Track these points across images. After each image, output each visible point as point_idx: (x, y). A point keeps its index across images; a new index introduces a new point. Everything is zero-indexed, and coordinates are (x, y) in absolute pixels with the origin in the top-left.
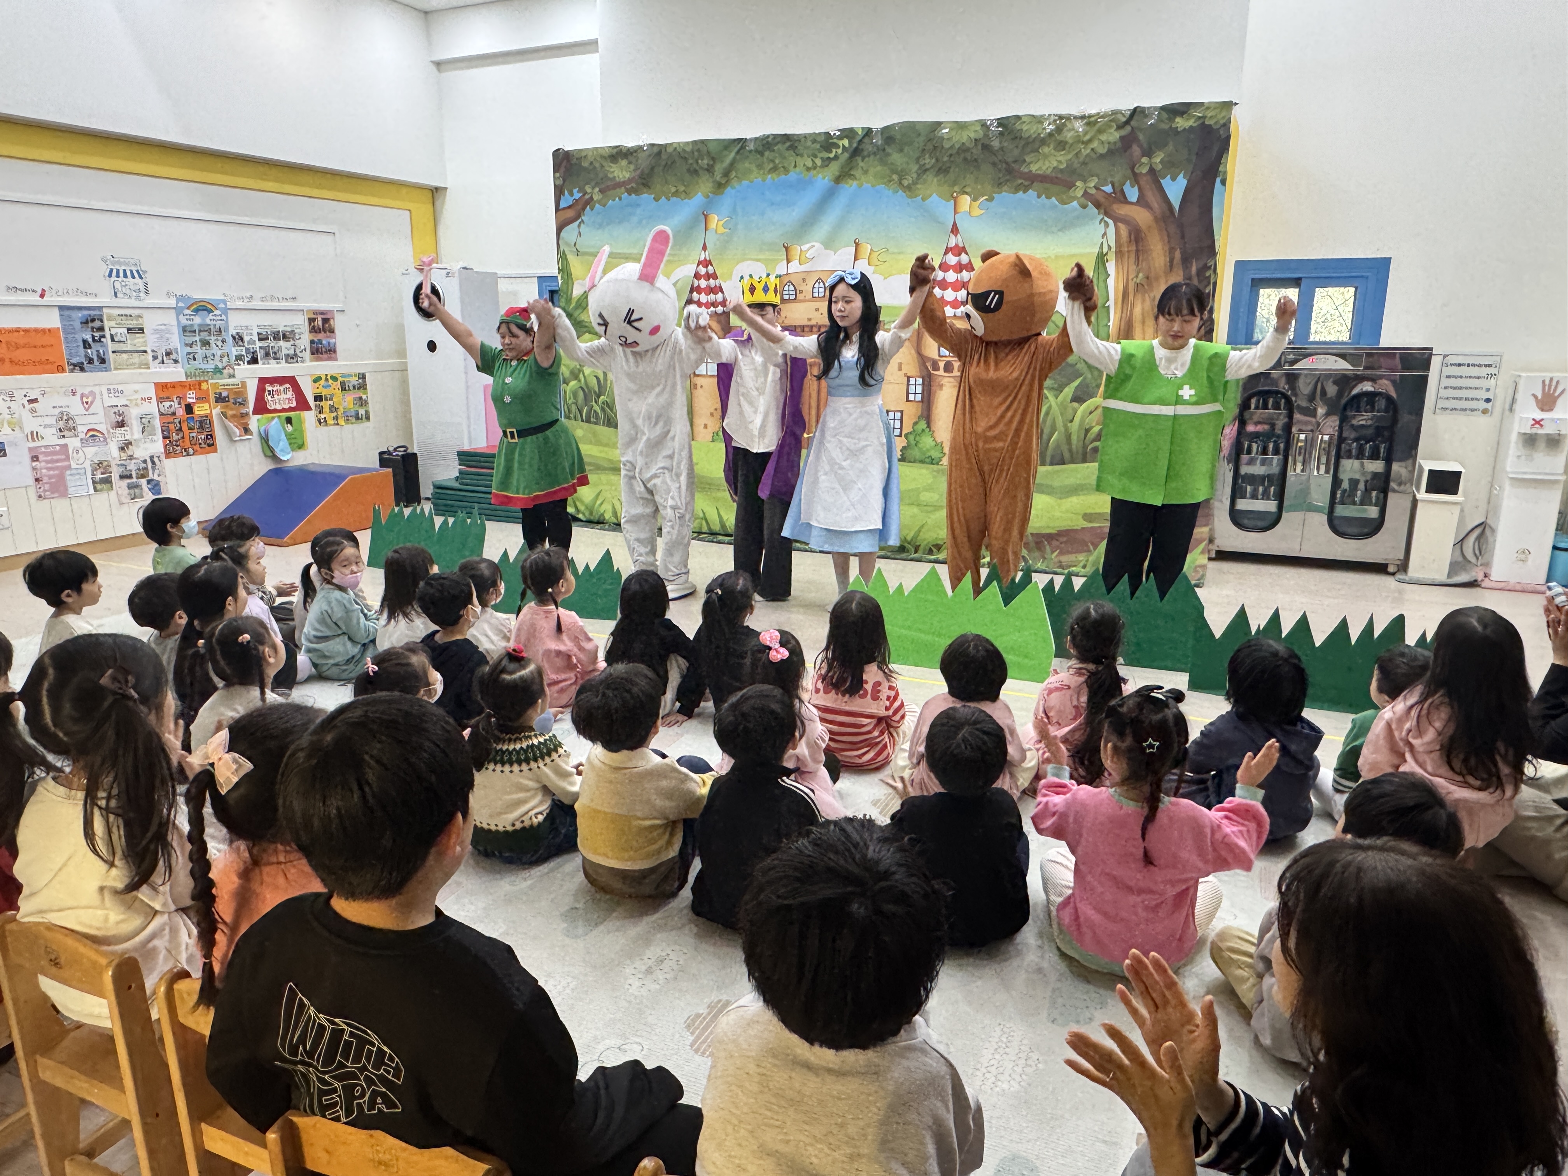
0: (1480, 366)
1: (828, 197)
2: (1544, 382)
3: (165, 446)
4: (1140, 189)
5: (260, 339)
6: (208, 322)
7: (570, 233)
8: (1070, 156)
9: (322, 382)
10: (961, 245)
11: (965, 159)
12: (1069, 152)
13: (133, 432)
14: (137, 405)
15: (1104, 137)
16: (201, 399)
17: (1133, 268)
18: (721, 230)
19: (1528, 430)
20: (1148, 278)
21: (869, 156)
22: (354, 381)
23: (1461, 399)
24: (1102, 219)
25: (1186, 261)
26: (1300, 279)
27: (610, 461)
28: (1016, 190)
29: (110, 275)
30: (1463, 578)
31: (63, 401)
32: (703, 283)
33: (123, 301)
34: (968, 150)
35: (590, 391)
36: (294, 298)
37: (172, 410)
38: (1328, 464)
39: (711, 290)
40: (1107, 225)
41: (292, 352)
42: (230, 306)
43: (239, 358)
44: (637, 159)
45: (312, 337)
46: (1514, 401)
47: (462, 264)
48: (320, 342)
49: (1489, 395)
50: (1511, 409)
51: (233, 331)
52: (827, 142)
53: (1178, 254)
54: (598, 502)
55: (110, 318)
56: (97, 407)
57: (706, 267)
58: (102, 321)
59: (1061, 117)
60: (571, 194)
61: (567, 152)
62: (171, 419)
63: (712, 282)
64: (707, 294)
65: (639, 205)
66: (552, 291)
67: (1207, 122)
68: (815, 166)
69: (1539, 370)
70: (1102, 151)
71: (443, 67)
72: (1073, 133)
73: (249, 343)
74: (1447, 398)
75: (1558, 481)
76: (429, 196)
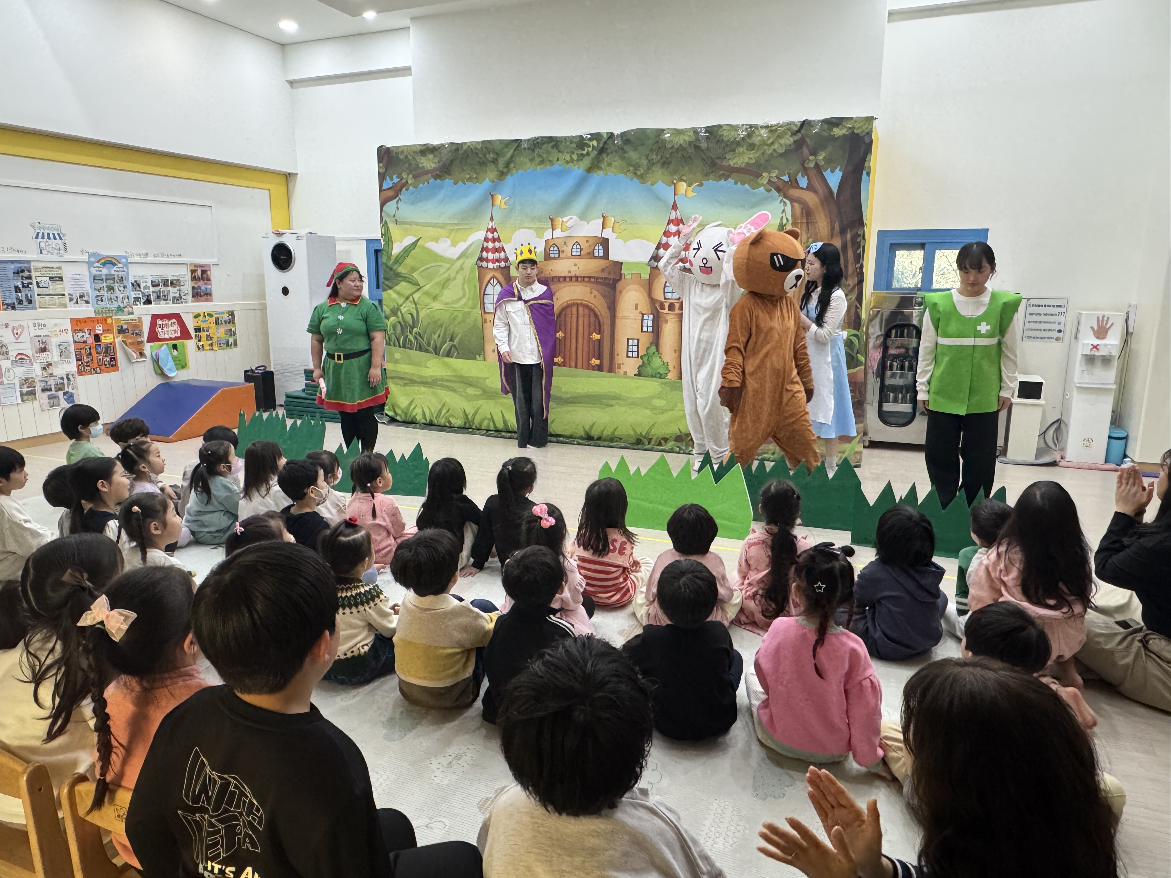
0: (1053, 306)
1: (581, 184)
2: (1098, 318)
3: (78, 366)
4: (808, 178)
5: (153, 286)
6: (113, 272)
7: (391, 206)
8: (757, 155)
9: (201, 318)
10: (679, 218)
11: (682, 156)
12: (757, 151)
13: (54, 355)
14: (56, 335)
15: (782, 141)
16: (106, 331)
18: (504, 206)
19: (1088, 353)
21: (612, 152)
22: (226, 317)
23: (1041, 330)
24: (782, 200)
25: (843, 230)
26: (924, 244)
27: (421, 377)
28: (719, 178)
29: (37, 237)
30: (1047, 459)
32: (490, 245)
33: (46, 257)
34: (684, 149)
35: (406, 324)
36: (179, 255)
37: (84, 339)
39: (496, 250)
40: (785, 204)
41: (177, 295)
42: (130, 260)
43: (137, 299)
44: (440, 154)
45: (194, 284)
46: (1078, 331)
47: (308, 230)
48: (200, 287)
49: (1061, 327)
50: (1076, 338)
51: (132, 279)
52: (580, 142)
53: (837, 225)
54: (412, 407)
55: (36, 269)
56: (25, 337)
57: (493, 233)
58: (30, 271)
59: (751, 126)
60: (392, 179)
61: (388, 148)
62: (83, 346)
63: (497, 244)
64: (493, 253)
65: (443, 187)
66: (377, 252)
67: (856, 131)
68: (572, 160)
69: (1094, 310)
70: (781, 152)
71: (295, 85)
72: (759, 138)
73: (145, 288)
74: (1031, 329)
75: (1110, 389)
76: (283, 180)
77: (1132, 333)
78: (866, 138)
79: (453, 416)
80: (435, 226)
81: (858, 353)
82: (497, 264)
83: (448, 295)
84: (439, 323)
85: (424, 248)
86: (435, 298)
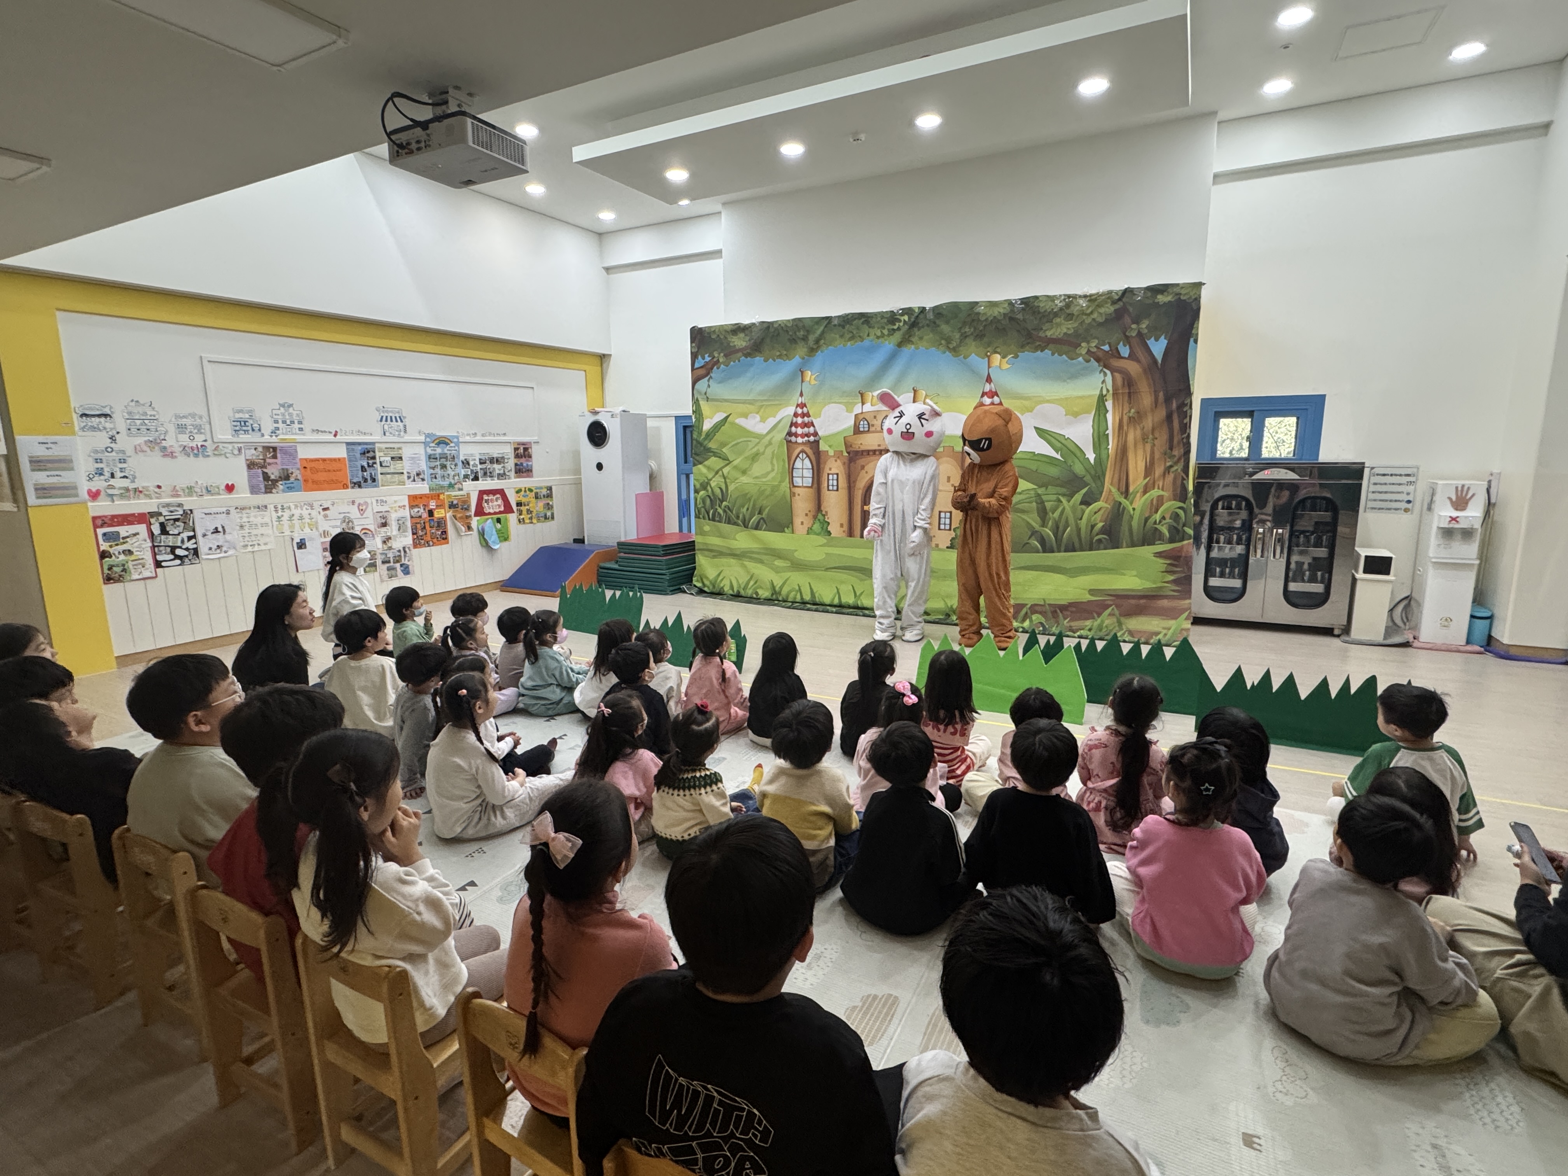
0: (1401, 475)
1: (892, 358)
2: (1457, 488)
3: (414, 539)
4: (1131, 348)
5: (481, 463)
6: (446, 451)
7: (702, 385)
8: (1075, 325)
9: (522, 493)
10: (994, 390)
11: (997, 328)
12: (1075, 321)
13: (392, 530)
14: (396, 511)
15: (1102, 310)
16: (438, 506)
17: (1126, 405)
18: (813, 382)
19: (1446, 526)
20: (1138, 413)
21: (923, 327)
22: (544, 492)
23: (1386, 501)
24: (1102, 370)
25: (1168, 400)
26: (1253, 411)
27: (729, 548)
28: (1036, 349)
29: (381, 421)
30: (1397, 640)
31: (345, 508)
32: (800, 420)
33: (389, 438)
34: (999, 321)
35: (715, 498)
36: (505, 434)
37: (420, 514)
38: (1282, 552)
39: (805, 425)
40: (1105, 375)
41: (502, 472)
42: (461, 440)
43: (466, 477)
44: (751, 332)
45: (516, 461)
46: (1432, 501)
47: (621, 408)
48: (522, 464)
49: (1410, 498)
50: (1430, 509)
51: (462, 458)
52: (892, 317)
53: (1161, 394)
54: (720, 578)
55: (380, 450)
56: (369, 513)
57: (802, 408)
58: (374, 452)
59: (1069, 296)
60: (704, 359)
61: (701, 329)
62: (418, 520)
63: (806, 419)
64: (802, 428)
65: (752, 365)
66: (685, 428)
67: (1182, 298)
68: (883, 336)
69: (1454, 479)
70: (1101, 321)
71: (610, 271)
72: (1078, 308)
73: (473, 466)
74: (1375, 500)
75: (1473, 565)
76: (598, 361)
77: (1494, 504)
78: (1193, 305)
79: (761, 588)
80: (744, 402)
81: (1184, 525)
82: (806, 438)
83: (757, 469)
84: (749, 496)
85: (733, 424)
86: (744, 472)
